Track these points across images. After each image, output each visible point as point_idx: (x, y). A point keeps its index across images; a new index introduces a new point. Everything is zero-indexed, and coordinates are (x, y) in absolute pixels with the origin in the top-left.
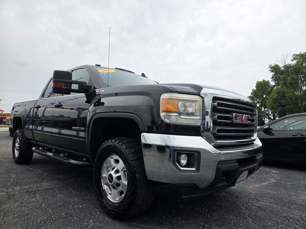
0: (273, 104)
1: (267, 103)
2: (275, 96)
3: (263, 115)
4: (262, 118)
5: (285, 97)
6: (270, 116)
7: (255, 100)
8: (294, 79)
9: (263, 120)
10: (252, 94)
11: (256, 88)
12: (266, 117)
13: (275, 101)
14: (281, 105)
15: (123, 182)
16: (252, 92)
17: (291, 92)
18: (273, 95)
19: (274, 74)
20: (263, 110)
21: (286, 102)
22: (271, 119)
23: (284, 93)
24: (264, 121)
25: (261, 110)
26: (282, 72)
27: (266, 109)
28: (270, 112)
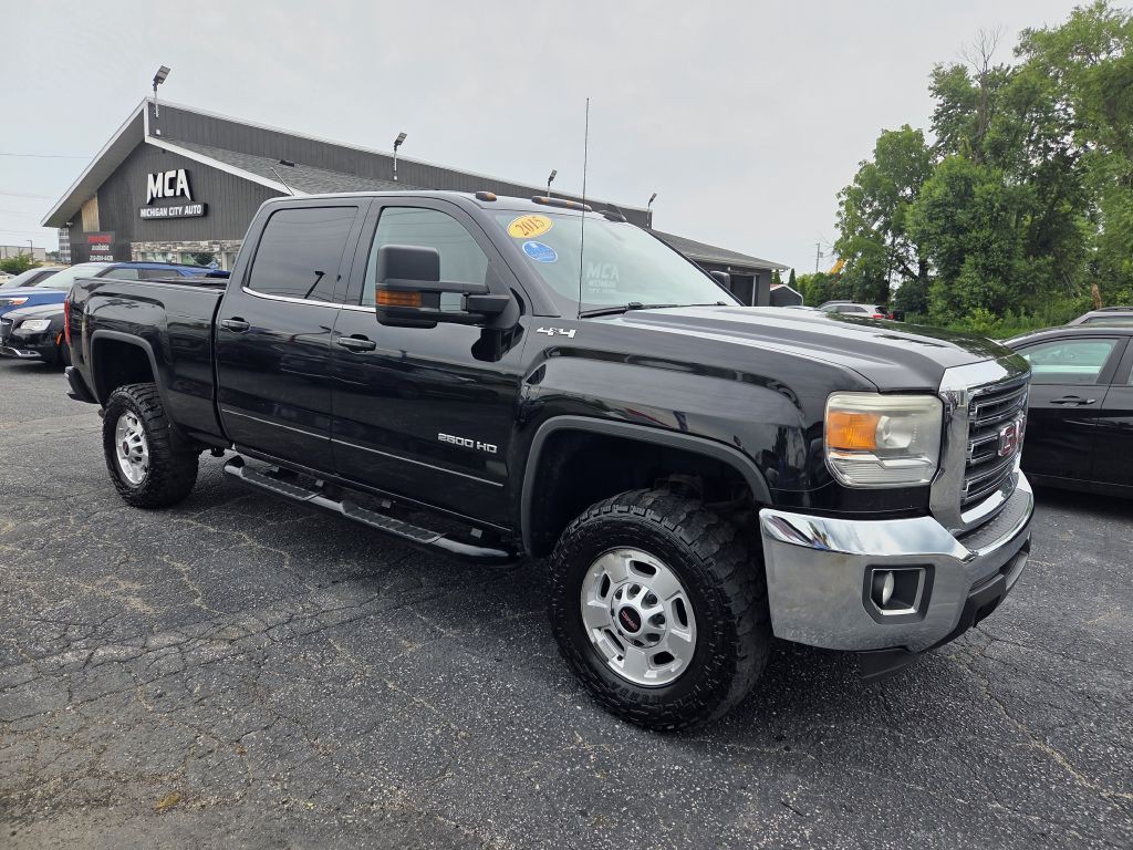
0: (927, 221)
1: (907, 215)
2: (938, 193)
3: (888, 261)
4: (884, 274)
5: (972, 195)
6: (909, 266)
7: (864, 205)
8: (1008, 129)
9: (886, 278)
10: (857, 179)
11: (877, 156)
12: (896, 269)
13: (937, 210)
14: (954, 227)
15: (673, 631)
16: (861, 170)
17: (990, 181)
18: (930, 189)
19: (941, 102)
20: (889, 241)
21: (970, 216)
22: (912, 275)
23: (968, 182)
24: (888, 283)
25: (884, 241)
26: (970, 100)
27: (899, 240)
28: (912, 252)
